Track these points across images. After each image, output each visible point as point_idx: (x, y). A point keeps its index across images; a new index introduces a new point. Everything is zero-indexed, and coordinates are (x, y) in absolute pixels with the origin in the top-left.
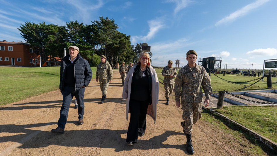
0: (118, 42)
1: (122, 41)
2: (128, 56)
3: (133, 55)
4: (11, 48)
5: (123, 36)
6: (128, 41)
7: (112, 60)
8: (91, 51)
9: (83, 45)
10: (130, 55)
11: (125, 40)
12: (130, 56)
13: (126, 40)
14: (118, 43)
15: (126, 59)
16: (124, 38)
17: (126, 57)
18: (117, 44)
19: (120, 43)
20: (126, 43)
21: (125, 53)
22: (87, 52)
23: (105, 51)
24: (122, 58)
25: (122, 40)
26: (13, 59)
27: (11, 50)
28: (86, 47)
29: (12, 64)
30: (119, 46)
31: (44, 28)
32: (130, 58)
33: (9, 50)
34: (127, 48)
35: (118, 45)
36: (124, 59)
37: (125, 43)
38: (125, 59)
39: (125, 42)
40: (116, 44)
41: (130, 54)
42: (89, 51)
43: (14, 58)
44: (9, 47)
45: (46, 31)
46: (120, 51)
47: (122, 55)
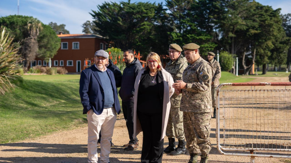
0: (256, 24)
1: (264, 21)
2: (277, 48)
3: (287, 44)
4: (76, 45)
5: (266, 11)
6: (276, 19)
7: (244, 58)
8: (211, 45)
9: (198, 36)
10: (281, 45)
11: (271, 19)
12: (280, 48)
13: (273, 18)
14: (257, 26)
15: (272, 55)
16: (269, 13)
17: (272, 51)
18: (255, 27)
19: (261, 26)
20: (273, 24)
21: (270, 43)
22: (205, 48)
23: (232, 43)
24: (265, 52)
25: (266, 20)
26: (79, 63)
27: (76, 48)
28: (204, 39)
29: (77, 71)
30: (259, 31)
31: (135, 11)
32: (281, 52)
33: (73, 48)
34: (275, 34)
35: (257, 30)
36: (267, 55)
37: (270, 26)
38: (269, 54)
39: (271, 22)
40: (253, 28)
41: (281, 43)
42: (206, 45)
43: (80, 61)
44: (74, 43)
45: (138, 16)
46: (260, 41)
47: (264, 47)
